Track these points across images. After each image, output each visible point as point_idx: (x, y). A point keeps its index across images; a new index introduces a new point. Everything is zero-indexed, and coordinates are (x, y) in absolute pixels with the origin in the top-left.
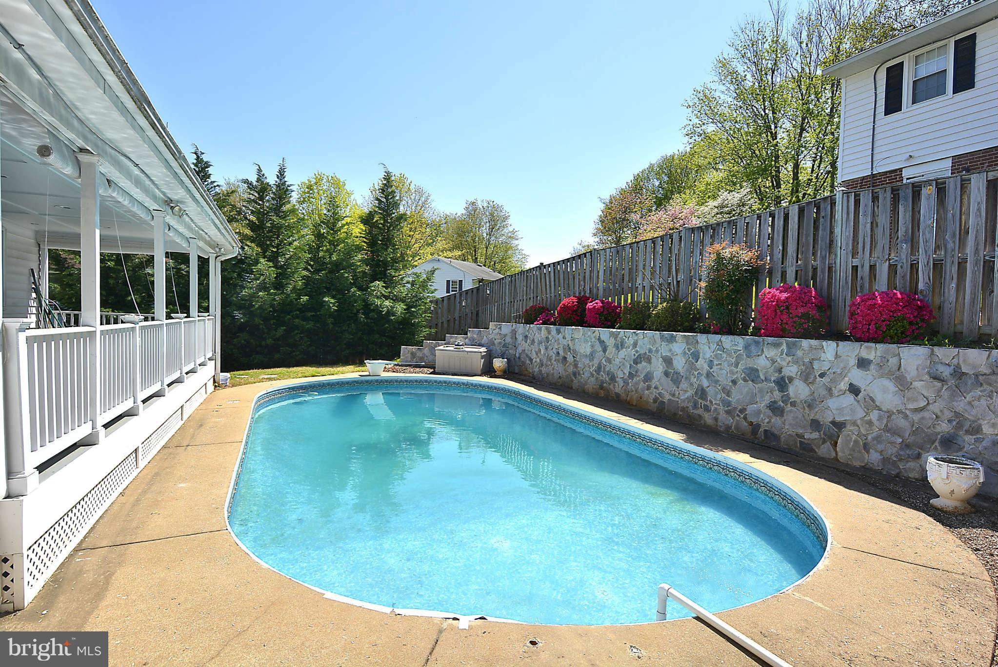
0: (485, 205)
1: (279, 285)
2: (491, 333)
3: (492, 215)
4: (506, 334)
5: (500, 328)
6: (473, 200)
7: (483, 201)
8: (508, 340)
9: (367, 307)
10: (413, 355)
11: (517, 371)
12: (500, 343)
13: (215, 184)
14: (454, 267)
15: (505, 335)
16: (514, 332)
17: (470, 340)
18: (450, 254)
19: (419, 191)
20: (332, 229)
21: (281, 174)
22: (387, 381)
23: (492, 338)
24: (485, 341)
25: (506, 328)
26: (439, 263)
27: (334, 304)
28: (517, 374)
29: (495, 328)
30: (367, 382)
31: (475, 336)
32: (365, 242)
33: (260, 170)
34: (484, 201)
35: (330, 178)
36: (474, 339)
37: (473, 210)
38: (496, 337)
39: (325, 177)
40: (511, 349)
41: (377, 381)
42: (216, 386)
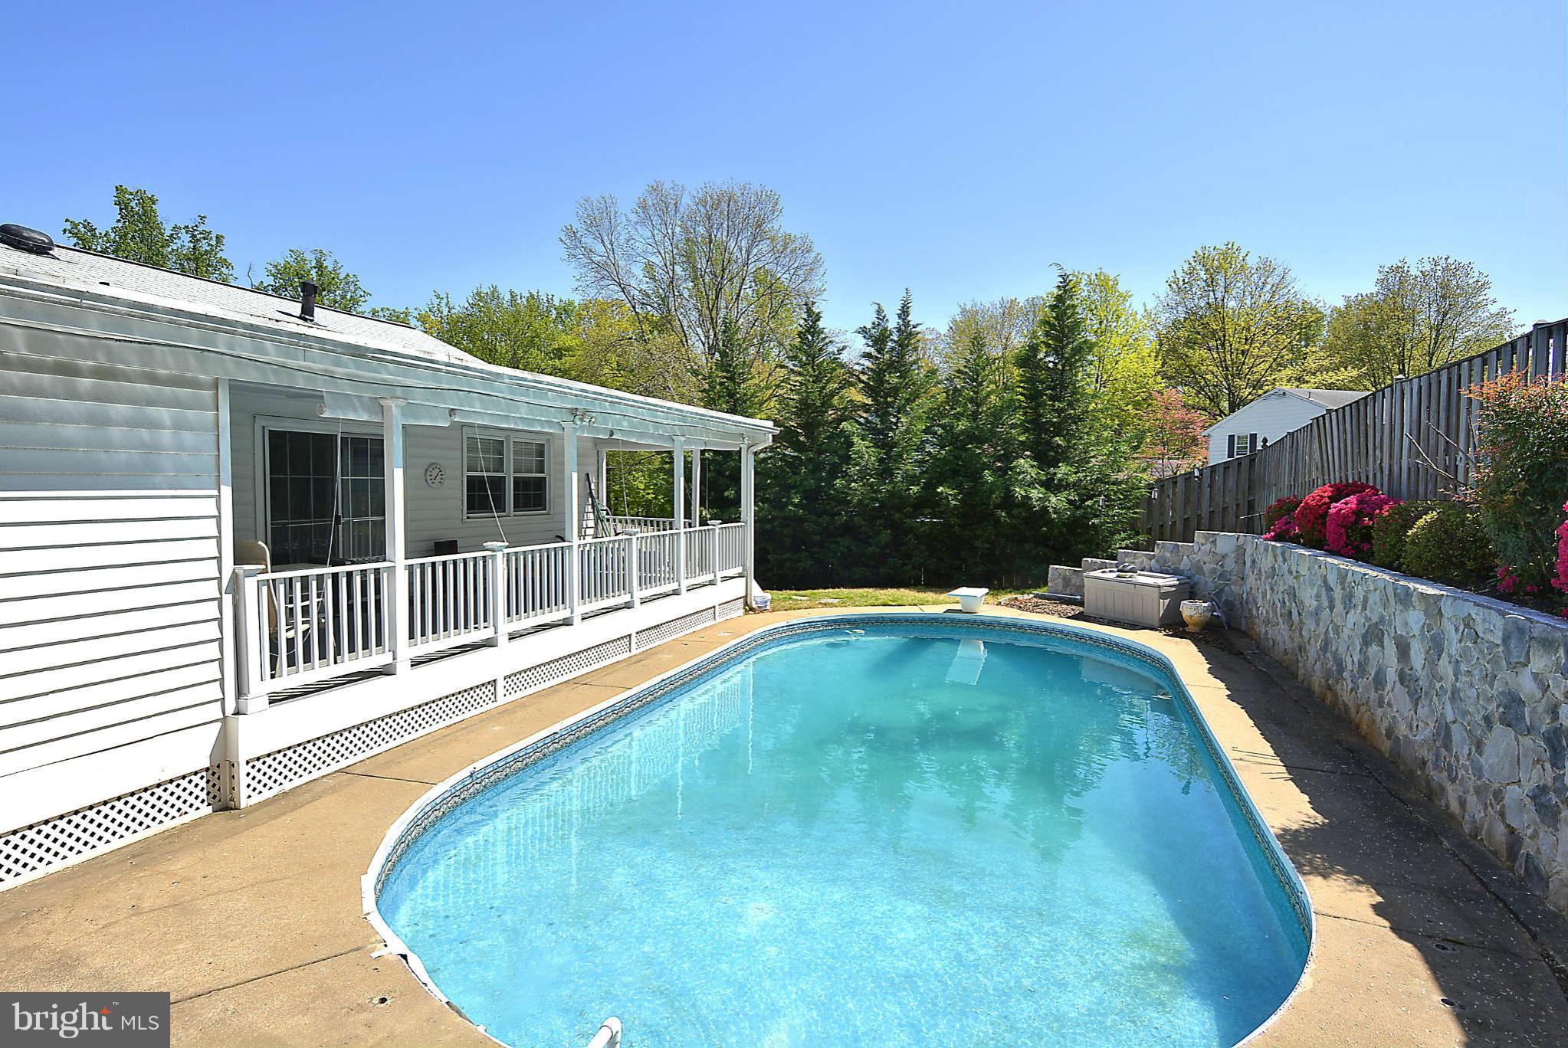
0: (1428, 267)
1: (885, 472)
2: (1196, 550)
3: (1445, 286)
4: (1226, 555)
5: (1214, 542)
6: (1395, 262)
7: (1421, 261)
8: (1230, 564)
9: (1008, 501)
10: (1067, 581)
11: (1243, 628)
12: (1214, 571)
13: (827, 340)
14: (1316, 404)
15: (1224, 557)
16: (1241, 551)
17: (1157, 561)
18: (1331, 377)
19: (1266, 268)
20: (976, 380)
21: (904, 312)
22: (983, 623)
23: (1199, 561)
24: (1185, 565)
25: (1226, 541)
26: (1284, 400)
27: (955, 496)
28: (1243, 632)
29: (1203, 541)
30: (952, 620)
31: (1168, 555)
32: (1022, 394)
33: (879, 311)
34: (1426, 260)
35: (1093, 277)
36: (1165, 561)
37: (1396, 280)
38: (1205, 559)
39: (1086, 277)
40: (1235, 583)
41: (967, 622)
42: (746, 610)
